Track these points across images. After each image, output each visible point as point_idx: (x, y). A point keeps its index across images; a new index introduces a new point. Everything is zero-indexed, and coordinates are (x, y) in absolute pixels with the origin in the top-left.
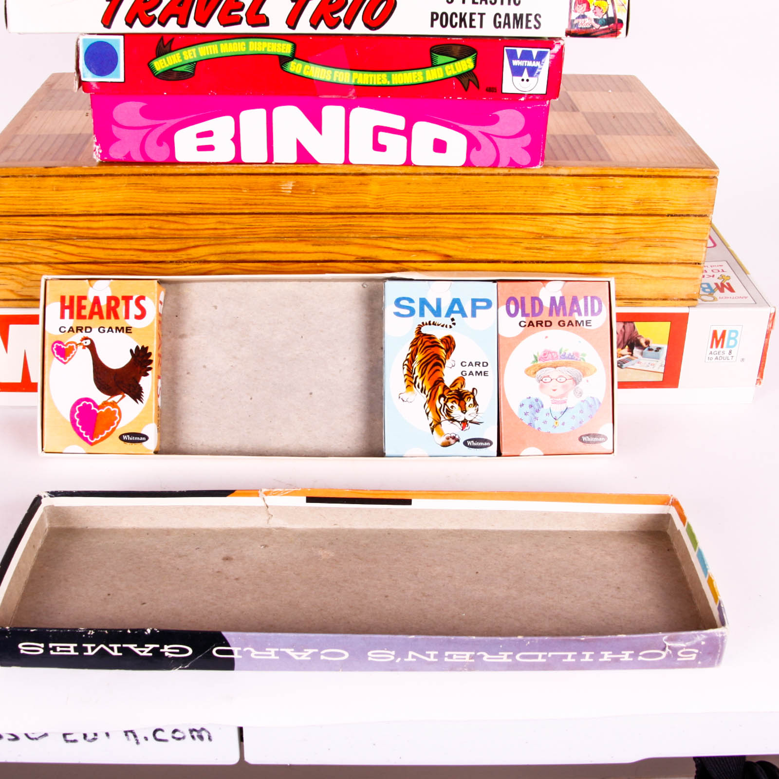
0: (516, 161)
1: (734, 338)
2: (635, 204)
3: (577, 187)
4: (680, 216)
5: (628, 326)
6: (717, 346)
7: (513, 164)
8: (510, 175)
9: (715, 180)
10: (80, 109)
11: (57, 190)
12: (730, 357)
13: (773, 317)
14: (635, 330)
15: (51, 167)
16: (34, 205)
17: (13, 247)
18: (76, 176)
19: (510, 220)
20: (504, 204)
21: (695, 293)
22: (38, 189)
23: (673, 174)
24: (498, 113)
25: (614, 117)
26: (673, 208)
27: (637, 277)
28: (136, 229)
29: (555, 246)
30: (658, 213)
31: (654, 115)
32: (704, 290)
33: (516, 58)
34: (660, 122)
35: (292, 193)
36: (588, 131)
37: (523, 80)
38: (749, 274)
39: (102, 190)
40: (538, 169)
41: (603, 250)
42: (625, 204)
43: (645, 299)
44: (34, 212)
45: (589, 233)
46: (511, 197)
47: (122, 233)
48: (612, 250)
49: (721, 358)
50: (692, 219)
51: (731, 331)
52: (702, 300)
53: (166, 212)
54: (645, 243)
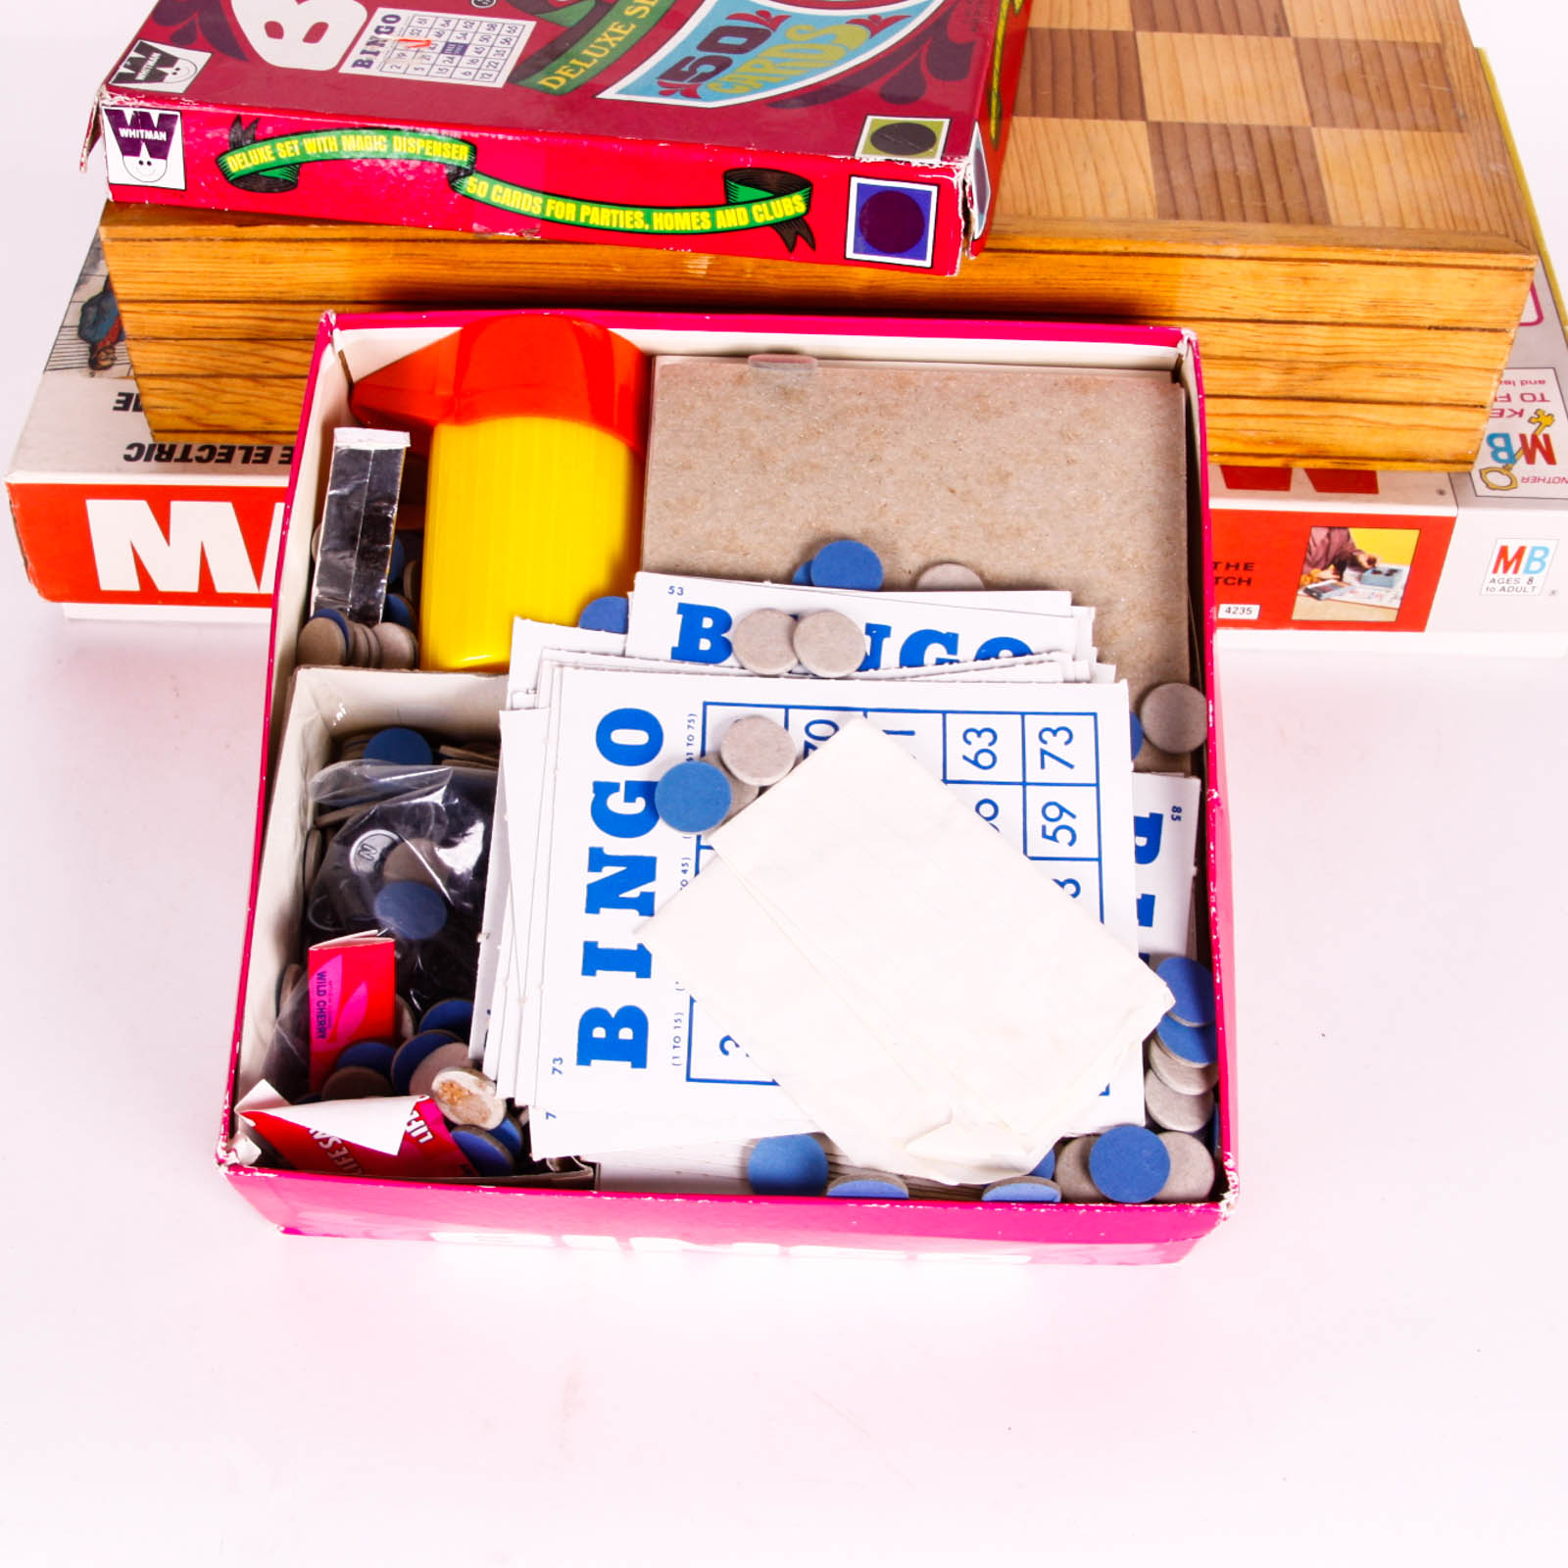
1: (1540, 560)
2: (1366, 308)
3: (1256, 277)
4: (1450, 328)
5: (1335, 533)
6: (1506, 570)
11: (262, 262)
12: (1529, 589)
14: (1350, 542)
16: (221, 285)
17: (186, 350)
22: (226, 261)
26: (1441, 317)
30: (1410, 323)
35: (707, 275)
41: (1299, 380)
42: (1347, 307)
44: (221, 296)
45: (1274, 352)
48: (1316, 380)
49: (1511, 588)
51: (1534, 549)
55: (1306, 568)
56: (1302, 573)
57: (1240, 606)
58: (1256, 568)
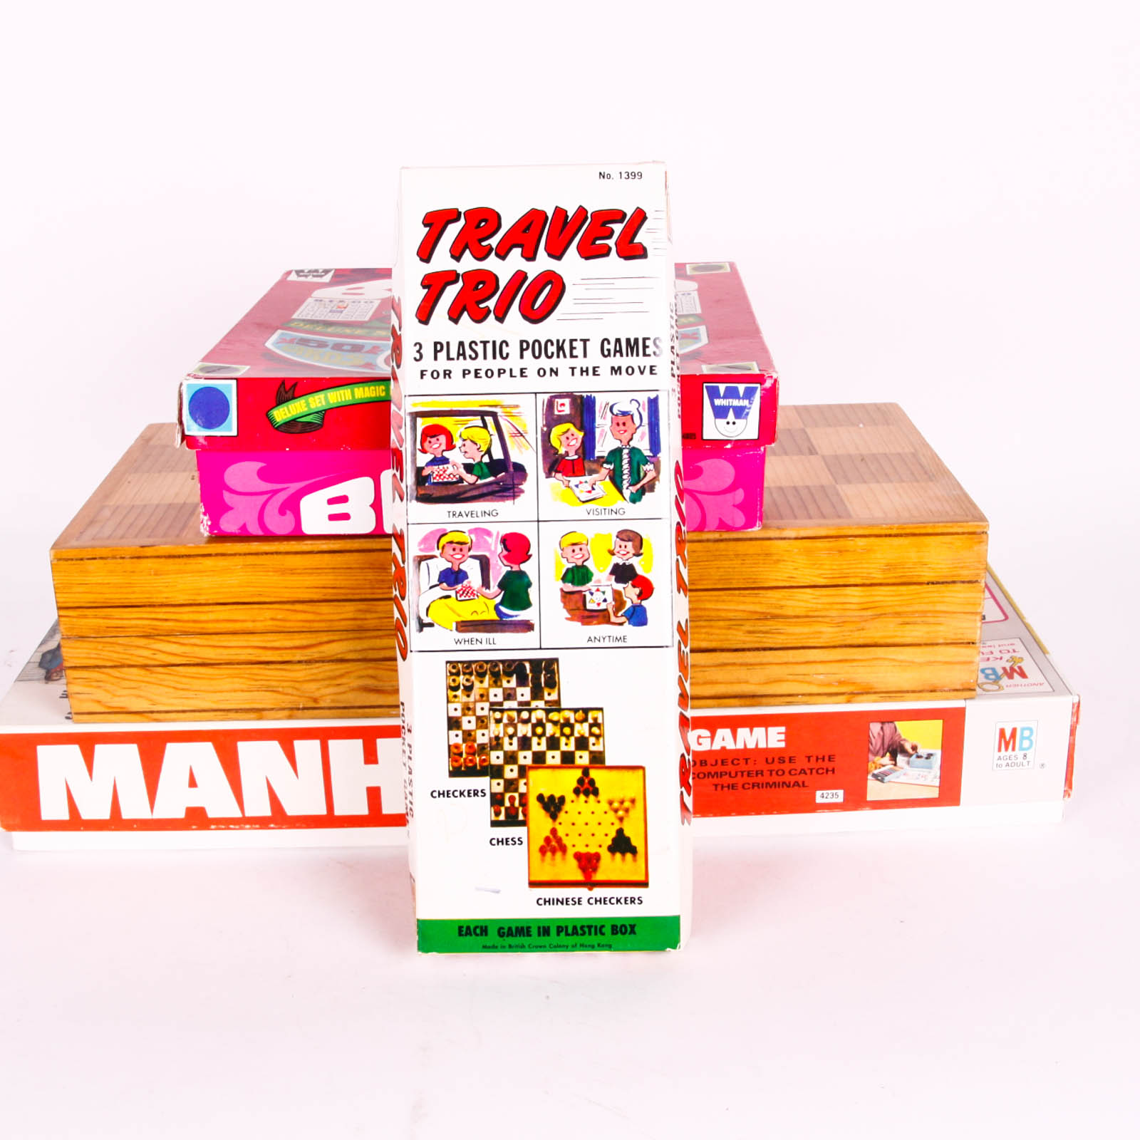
0: (727, 522)
1: (1028, 738)
2: (884, 570)
3: (808, 552)
4: (943, 583)
5: (887, 727)
6: (1007, 749)
7: (723, 526)
8: (722, 540)
9: (984, 536)
10: (185, 470)
11: (156, 575)
12: (1025, 762)
13: (1077, 709)
14: (897, 733)
15: (148, 546)
16: (127, 593)
17: (100, 646)
18: (179, 557)
19: (726, 597)
20: (717, 578)
21: (972, 681)
22: (132, 574)
23: (930, 531)
24: (702, 464)
25: (862, 460)
26: (934, 574)
27: (894, 663)
28: (254, 621)
29: (787, 627)
30: (915, 580)
31: (914, 455)
32: (987, 676)
33: (719, 397)
34: (920, 465)
36: (826, 479)
37: (728, 423)
38: (1048, 653)
39: (211, 573)
40: (756, 531)
41: (849, 631)
42: (871, 571)
43: (908, 692)
44: (126, 602)
45: (827, 610)
46: (724, 568)
47: (237, 626)
48: (859, 630)
49: (1013, 765)
50: (959, 587)
51: (1023, 729)
52: (984, 690)
53: (290, 600)
54: (901, 620)
55: (871, 756)
56: (868, 762)
57: (829, 791)
58: (837, 759)
